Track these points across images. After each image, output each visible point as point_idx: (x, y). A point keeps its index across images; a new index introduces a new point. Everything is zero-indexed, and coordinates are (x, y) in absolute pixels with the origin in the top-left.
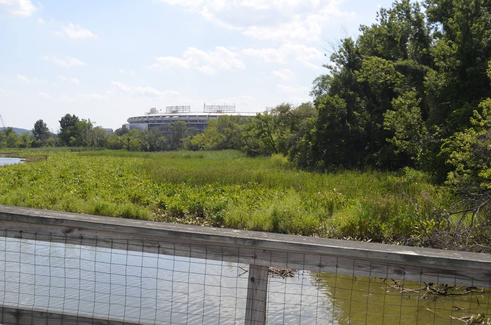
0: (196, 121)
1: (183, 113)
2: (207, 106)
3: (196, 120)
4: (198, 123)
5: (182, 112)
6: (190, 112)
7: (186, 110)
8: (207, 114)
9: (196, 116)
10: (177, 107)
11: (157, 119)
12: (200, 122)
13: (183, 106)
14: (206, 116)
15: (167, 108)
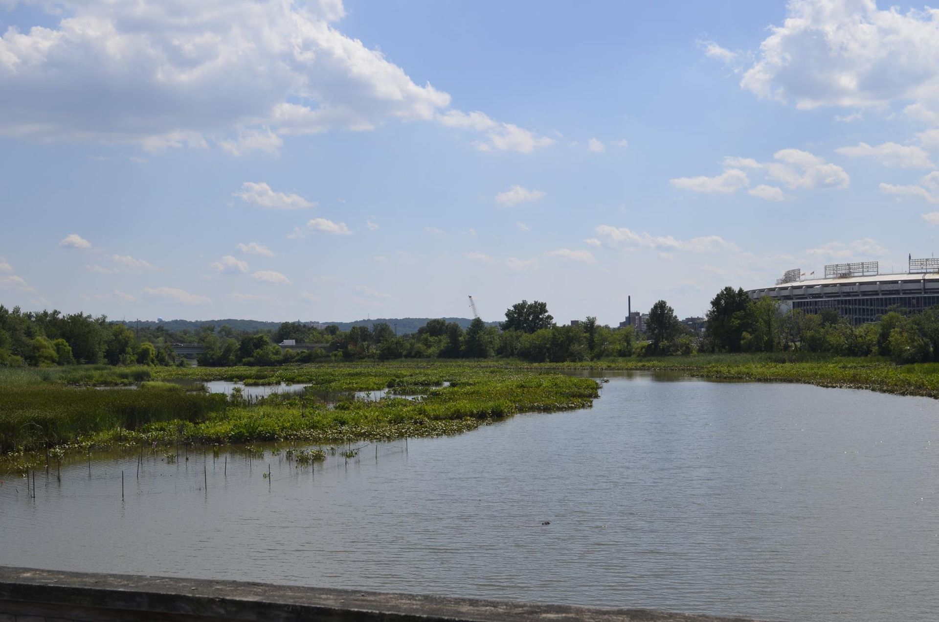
0: (897, 292)
1: (863, 276)
2: (915, 261)
3: (898, 290)
4: (902, 296)
5: (861, 274)
6: (877, 275)
7: (870, 270)
8: (919, 277)
9: (896, 282)
10: (849, 265)
11: (810, 291)
12: (904, 294)
13: (863, 264)
14: (918, 281)
15: (826, 267)
